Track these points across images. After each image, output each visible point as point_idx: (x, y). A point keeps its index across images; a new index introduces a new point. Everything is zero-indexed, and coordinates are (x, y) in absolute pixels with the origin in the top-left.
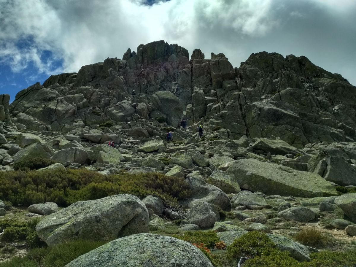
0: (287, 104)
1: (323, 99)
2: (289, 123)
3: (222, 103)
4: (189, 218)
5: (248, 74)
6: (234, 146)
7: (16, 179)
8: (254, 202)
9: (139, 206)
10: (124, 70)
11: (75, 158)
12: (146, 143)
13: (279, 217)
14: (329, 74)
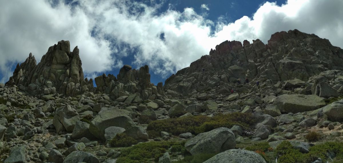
0: (296, 57)
1: (310, 50)
2: (299, 68)
3: (264, 65)
4: (256, 135)
5: (273, 46)
6: (275, 89)
7: (172, 122)
8: (288, 120)
9: (229, 133)
10: (211, 60)
11: (195, 110)
12: (229, 96)
13: (299, 126)
14: (309, 35)
